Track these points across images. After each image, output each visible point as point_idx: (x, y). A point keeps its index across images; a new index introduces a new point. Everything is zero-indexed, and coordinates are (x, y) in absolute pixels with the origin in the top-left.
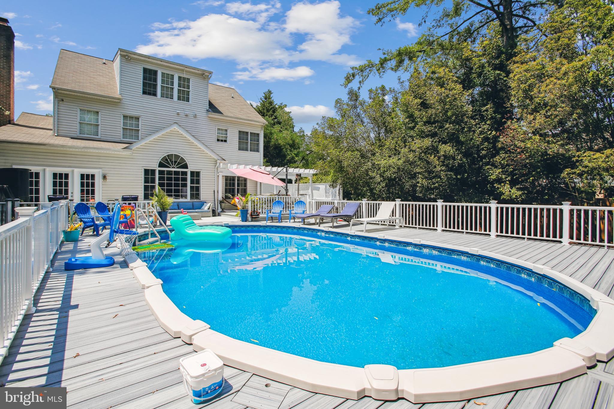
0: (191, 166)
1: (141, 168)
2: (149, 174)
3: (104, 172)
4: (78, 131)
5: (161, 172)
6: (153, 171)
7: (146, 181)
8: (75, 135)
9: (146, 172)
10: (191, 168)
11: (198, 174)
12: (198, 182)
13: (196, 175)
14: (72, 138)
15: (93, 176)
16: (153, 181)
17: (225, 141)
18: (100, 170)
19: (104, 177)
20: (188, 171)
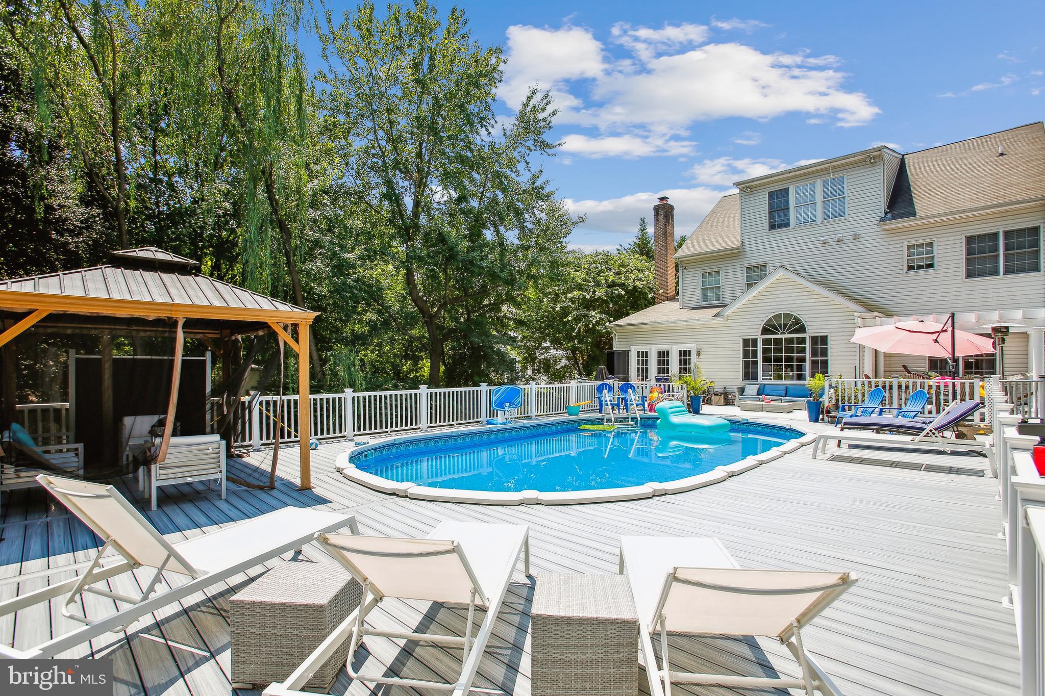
0: (809, 327)
1: (738, 338)
2: (749, 345)
3: (699, 347)
4: (700, 298)
5: (766, 342)
6: (755, 341)
7: (746, 354)
8: (697, 305)
9: (746, 342)
10: (813, 330)
11: (824, 340)
12: (824, 353)
13: (821, 342)
14: (693, 309)
15: (690, 351)
16: (755, 354)
17: (930, 266)
18: (694, 345)
19: (698, 353)
20: (807, 336)
